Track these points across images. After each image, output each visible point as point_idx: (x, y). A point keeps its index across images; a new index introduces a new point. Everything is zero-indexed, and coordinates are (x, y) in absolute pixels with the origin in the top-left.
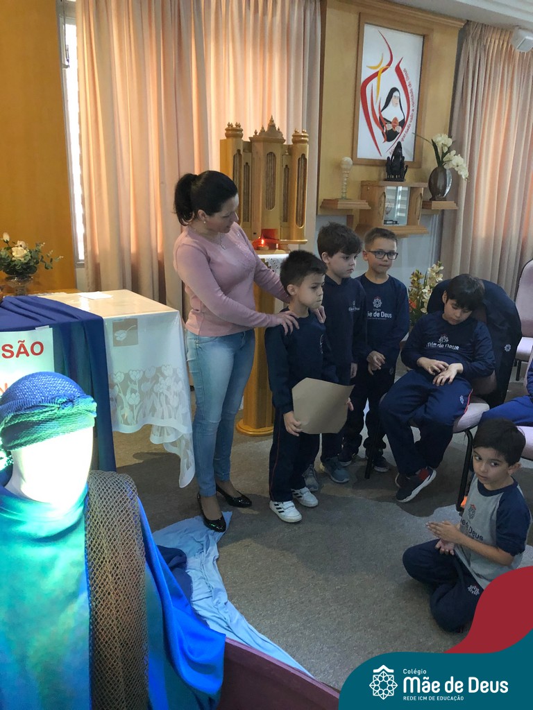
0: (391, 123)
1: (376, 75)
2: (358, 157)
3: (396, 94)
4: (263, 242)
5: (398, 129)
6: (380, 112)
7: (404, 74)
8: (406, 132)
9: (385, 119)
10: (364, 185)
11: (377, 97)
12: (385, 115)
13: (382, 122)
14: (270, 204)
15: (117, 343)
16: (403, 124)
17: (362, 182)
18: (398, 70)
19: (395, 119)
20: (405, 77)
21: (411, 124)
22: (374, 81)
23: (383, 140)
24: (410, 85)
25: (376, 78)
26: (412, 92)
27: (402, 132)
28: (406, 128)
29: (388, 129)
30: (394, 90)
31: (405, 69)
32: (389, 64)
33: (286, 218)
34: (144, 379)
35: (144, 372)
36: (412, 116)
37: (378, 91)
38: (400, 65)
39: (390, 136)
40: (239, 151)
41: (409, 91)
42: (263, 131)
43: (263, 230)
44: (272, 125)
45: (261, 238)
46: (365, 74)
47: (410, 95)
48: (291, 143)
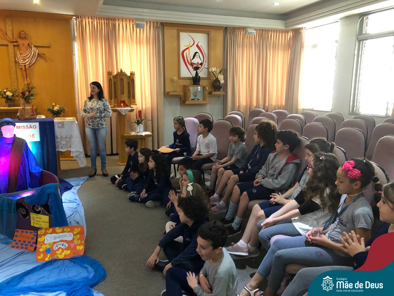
0: (196, 64)
1: (188, 48)
2: (181, 76)
3: (197, 54)
4: (122, 104)
6: (191, 61)
7: (200, 47)
8: (204, 67)
9: (193, 63)
11: (189, 56)
12: (193, 61)
13: (192, 64)
14: (123, 93)
15: (59, 127)
16: (201, 64)
17: (184, 85)
18: (197, 46)
19: (198, 63)
21: (205, 65)
22: (187, 51)
23: (193, 70)
24: (203, 50)
26: (204, 52)
27: (201, 67)
28: (203, 65)
29: (195, 66)
30: (196, 53)
31: (201, 46)
32: (194, 44)
33: (129, 97)
34: (66, 137)
35: (66, 136)
36: (206, 61)
37: (189, 53)
38: (198, 44)
39: (196, 69)
40: (111, 78)
41: (203, 53)
42: (119, 72)
43: (120, 101)
44: (121, 71)
45: (121, 103)
46: (182, 49)
47: (204, 54)
48: (129, 75)
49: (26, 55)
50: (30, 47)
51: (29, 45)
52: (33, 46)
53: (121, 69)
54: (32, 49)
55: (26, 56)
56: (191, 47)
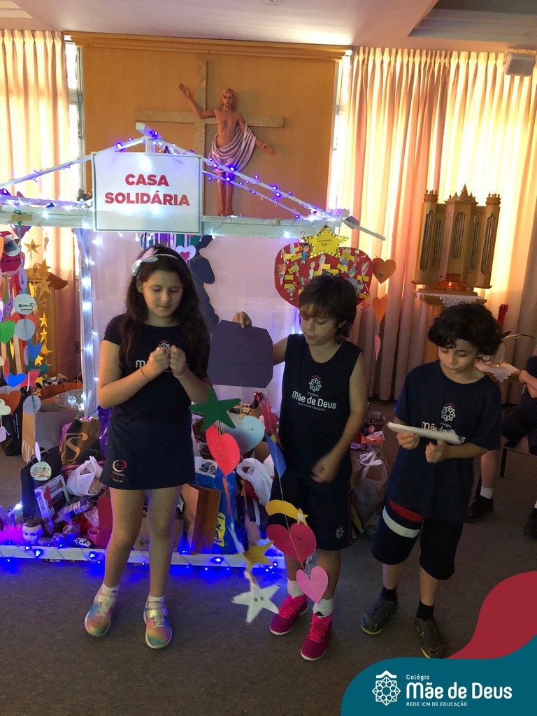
4: (451, 284)
14: (457, 254)
40: (431, 211)
42: (456, 195)
43: (448, 275)
44: (465, 191)
45: (448, 281)
48: (484, 205)
49: (228, 149)
50: (240, 129)
51: (237, 124)
52: (246, 127)
53: (465, 187)
54: (243, 135)
55: (229, 151)
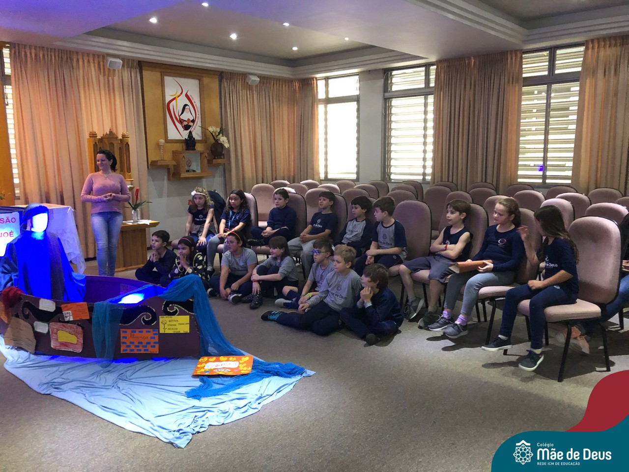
0: (186, 121)
1: (174, 99)
2: (169, 139)
3: (187, 107)
5: (191, 124)
6: (179, 116)
7: (190, 97)
8: (196, 125)
10: (174, 153)
11: (177, 109)
12: (182, 117)
13: (181, 121)
16: (193, 121)
17: (173, 151)
18: (187, 96)
19: (189, 119)
20: (191, 99)
21: (198, 122)
22: (174, 102)
24: (195, 102)
25: (175, 100)
27: (193, 125)
28: (195, 123)
30: (186, 105)
32: (182, 93)
36: (198, 117)
37: (177, 106)
38: (188, 94)
39: (187, 127)
41: (195, 105)
42: (107, 134)
44: (111, 131)
46: (168, 99)
47: (195, 107)
48: (121, 138)
56: (179, 96)
